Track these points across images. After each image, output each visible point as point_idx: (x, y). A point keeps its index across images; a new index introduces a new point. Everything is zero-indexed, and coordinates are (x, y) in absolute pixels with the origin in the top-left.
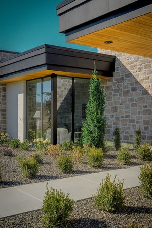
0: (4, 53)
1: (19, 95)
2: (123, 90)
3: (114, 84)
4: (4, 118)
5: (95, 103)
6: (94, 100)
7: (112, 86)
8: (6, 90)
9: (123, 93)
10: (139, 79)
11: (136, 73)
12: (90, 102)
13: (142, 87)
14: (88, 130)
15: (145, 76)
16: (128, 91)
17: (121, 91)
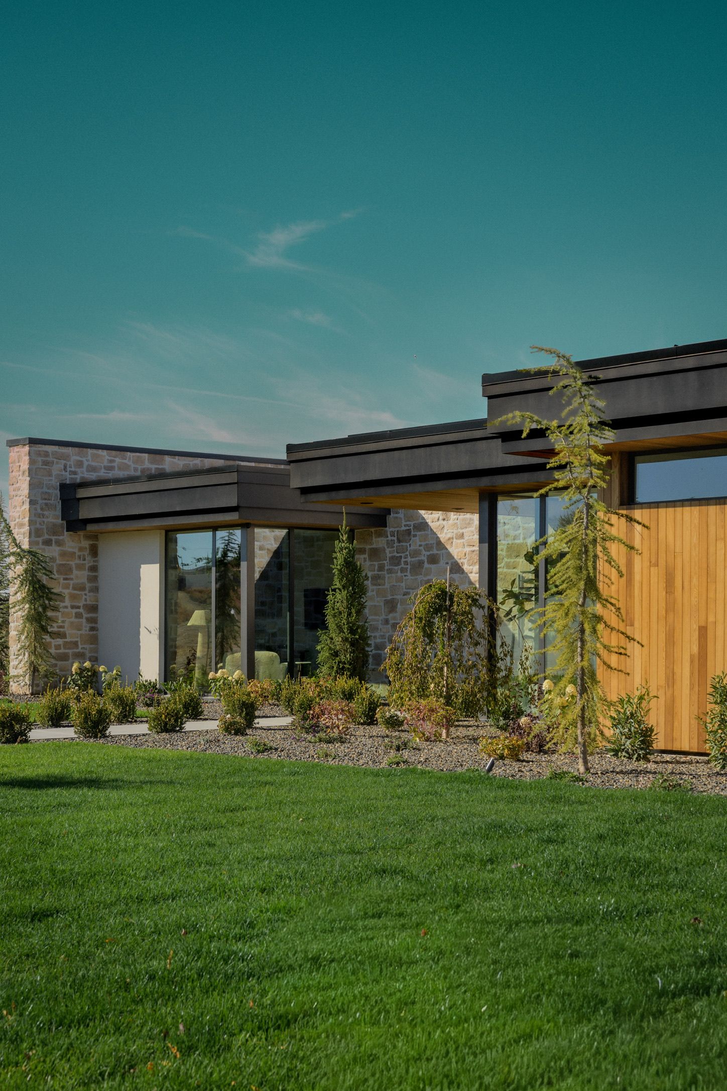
0: (95, 451)
1: (142, 566)
2: (409, 559)
3: (390, 544)
4: (92, 629)
5: (344, 593)
6: (344, 587)
7: (384, 550)
8: (99, 552)
9: (409, 567)
10: (443, 537)
11: (438, 523)
12: (334, 590)
13: (450, 555)
14: (330, 649)
15: (455, 531)
16: (421, 563)
17: (406, 563)
